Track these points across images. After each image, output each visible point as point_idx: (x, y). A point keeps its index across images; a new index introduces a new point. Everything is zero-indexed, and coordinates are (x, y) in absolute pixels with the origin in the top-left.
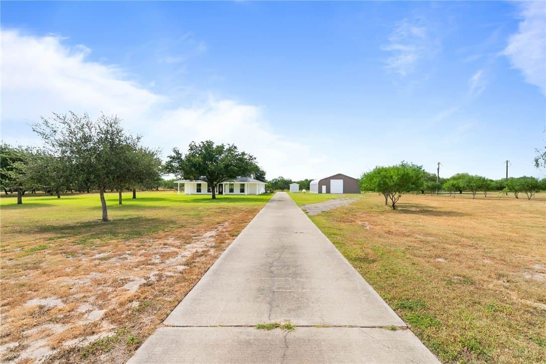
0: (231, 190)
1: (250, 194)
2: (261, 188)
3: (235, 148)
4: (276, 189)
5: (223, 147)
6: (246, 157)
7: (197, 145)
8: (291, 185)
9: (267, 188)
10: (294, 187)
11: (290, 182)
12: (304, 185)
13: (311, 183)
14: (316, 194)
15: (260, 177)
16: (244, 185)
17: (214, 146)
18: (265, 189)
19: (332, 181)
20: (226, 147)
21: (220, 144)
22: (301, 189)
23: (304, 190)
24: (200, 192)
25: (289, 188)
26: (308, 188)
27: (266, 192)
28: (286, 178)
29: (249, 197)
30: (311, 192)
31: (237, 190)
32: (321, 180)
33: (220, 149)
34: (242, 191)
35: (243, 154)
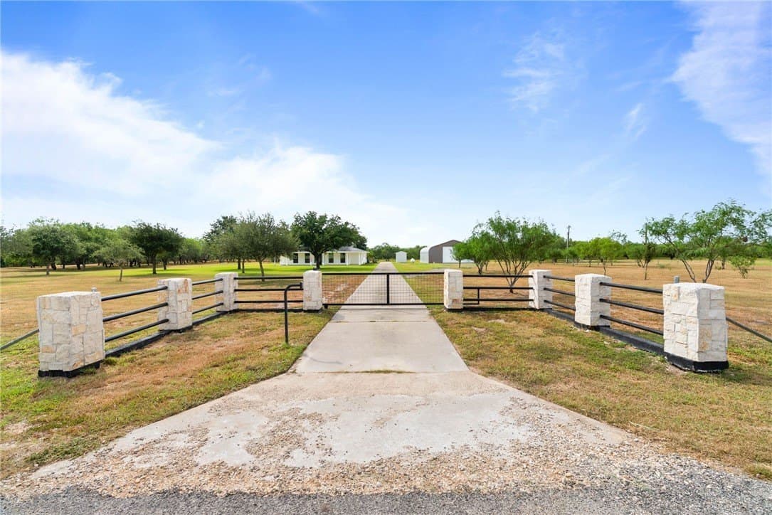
0: (331, 261)
1: (351, 265)
2: (362, 257)
3: (339, 218)
4: (380, 258)
5: (325, 217)
6: (349, 226)
7: (302, 216)
8: (397, 254)
9: (369, 257)
10: (401, 256)
11: (397, 250)
12: (414, 253)
13: (422, 251)
14: (426, 264)
15: (361, 244)
16: (344, 254)
17: (318, 217)
18: (367, 258)
19: (444, 248)
20: (329, 218)
21: (323, 214)
22: (409, 258)
23: (412, 260)
24: (297, 262)
25: (395, 257)
26: (418, 257)
27: (368, 262)
28: (392, 244)
29: (350, 267)
30: (421, 261)
31: (337, 260)
32: (432, 248)
33: (323, 219)
34: (343, 261)
35: (347, 223)
